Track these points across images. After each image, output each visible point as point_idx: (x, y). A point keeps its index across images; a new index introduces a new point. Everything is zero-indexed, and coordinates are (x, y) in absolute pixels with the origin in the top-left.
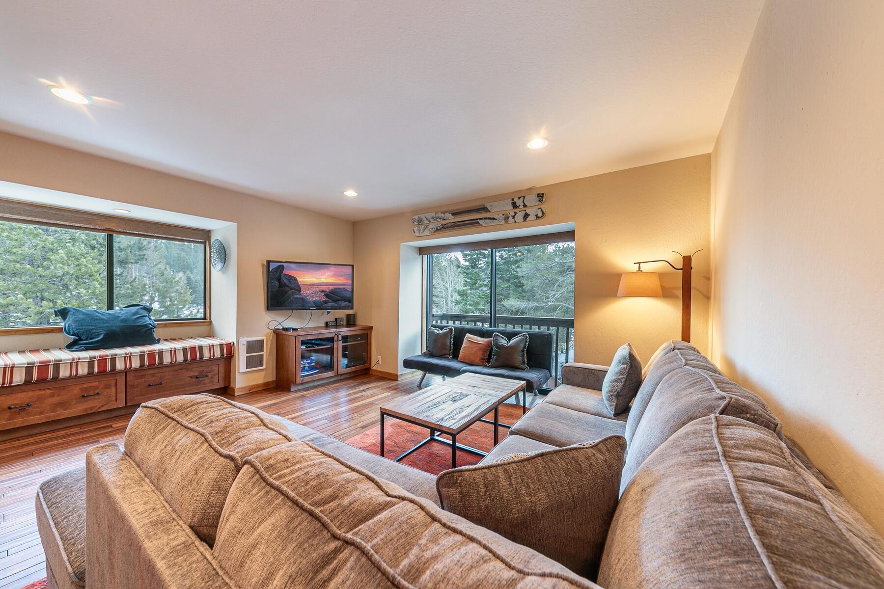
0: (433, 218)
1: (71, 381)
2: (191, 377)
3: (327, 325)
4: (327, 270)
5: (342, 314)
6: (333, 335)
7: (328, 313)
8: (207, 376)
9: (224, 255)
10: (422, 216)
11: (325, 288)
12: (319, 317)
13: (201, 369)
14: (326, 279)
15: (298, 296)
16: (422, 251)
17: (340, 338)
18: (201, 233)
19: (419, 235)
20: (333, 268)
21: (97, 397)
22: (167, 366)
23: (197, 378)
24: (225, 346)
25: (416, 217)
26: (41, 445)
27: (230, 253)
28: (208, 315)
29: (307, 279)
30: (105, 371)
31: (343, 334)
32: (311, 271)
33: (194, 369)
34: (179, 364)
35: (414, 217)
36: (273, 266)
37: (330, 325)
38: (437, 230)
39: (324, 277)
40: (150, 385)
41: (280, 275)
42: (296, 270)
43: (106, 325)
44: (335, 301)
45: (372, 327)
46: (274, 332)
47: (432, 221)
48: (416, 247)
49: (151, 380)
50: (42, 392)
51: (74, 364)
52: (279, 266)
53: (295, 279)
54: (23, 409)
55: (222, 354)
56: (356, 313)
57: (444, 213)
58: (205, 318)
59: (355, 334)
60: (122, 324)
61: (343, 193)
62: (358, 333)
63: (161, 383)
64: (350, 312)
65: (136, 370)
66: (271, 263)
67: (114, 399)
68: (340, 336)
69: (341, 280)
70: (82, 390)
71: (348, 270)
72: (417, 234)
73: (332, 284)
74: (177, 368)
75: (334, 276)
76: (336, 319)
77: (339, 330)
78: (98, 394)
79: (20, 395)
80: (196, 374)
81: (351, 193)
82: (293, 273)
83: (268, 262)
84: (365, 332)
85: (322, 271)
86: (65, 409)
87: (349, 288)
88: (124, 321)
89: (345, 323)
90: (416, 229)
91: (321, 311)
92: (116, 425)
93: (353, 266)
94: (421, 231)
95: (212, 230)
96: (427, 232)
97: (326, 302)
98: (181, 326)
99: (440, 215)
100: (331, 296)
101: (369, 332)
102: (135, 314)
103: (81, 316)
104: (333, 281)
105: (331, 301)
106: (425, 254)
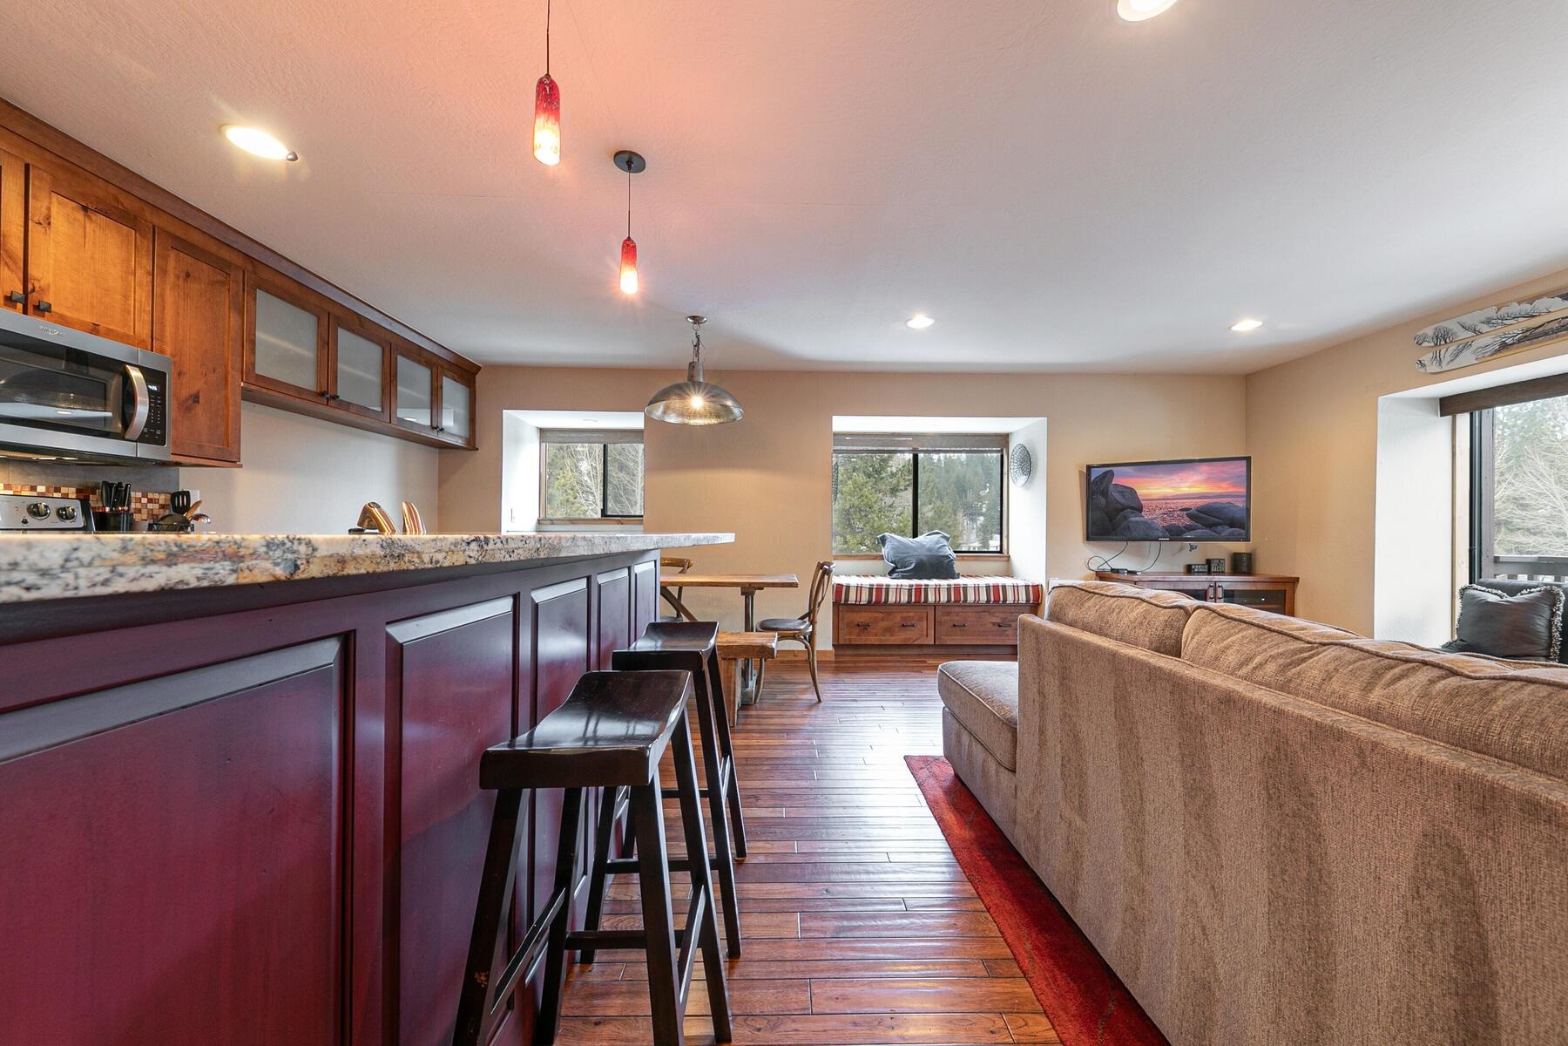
0: (1488, 322)
1: (894, 607)
2: (994, 624)
3: (1189, 570)
4: (1192, 473)
5: (1223, 549)
6: (1206, 586)
7: (1192, 548)
8: (1010, 626)
9: (1027, 464)
10: (1451, 325)
11: (1187, 503)
12: (1174, 555)
13: (1004, 616)
14: (1189, 487)
15: (1137, 519)
16: (1448, 406)
17: (1220, 594)
18: (999, 438)
19: (1438, 370)
20: (1204, 467)
21: (913, 628)
22: (970, 606)
23: (1000, 626)
24: (1031, 588)
25: (1430, 331)
26: (870, 664)
27: (1036, 459)
28: (1005, 547)
29: (1155, 490)
30: (919, 602)
31: (1226, 586)
32: (1161, 476)
33: (996, 614)
34: (982, 605)
35: (1420, 333)
36: (1095, 473)
37: (1196, 570)
38: (1504, 346)
39: (1188, 484)
40: (954, 625)
41: (1107, 487)
42: (1132, 476)
43: (916, 553)
44: (1209, 526)
45: (1298, 578)
46: (1097, 575)
47: (1485, 328)
48: (1433, 399)
49: (957, 619)
50: (876, 615)
51: (899, 589)
52: (1106, 473)
53: (1133, 491)
54: (864, 627)
55: (1028, 600)
56: (1255, 550)
57: (1531, 300)
58: (1001, 552)
59: (1254, 588)
60: (928, 553)
61: (1230, 328)
62: (1260, 587)
63: (964, 626)
64: (1240, 547)
65: (943, 605)
66: (1092, 469)
67: (925, 634)
68: (1220, 590)
69: (1221, 487)
70: (903, 618)
71: (1241, 468)
72: (1434, 368)
73: (1202, 496)
74: (979, 609)
75: (1208, 480)
76: (1209, 562)
77: (1217, 578)
78: (913, 626)
79: (864, 614)
80: (998, 620)
81: (1247, 326)
82: (1128, 483)
83: (1089, 468)
84: (1279, 587)
85: (1183, 475)
86: (891, 636)
87: (1241, 503)
88: (930, 550)
89: (1227, 568)
90: (1427, 358)
91: (1179, 544)
92: (931, 662)
93: (1248, 459)
94: (1448, 358)
95: (1011, 433)
96: (1467, 357)
97: (1189, 529)
98: (977, 560)
99: (1515, 308)
100: (1201, 518)
101: (1288, 587)
102: (937, 543)
103: (896, 543)
104: (1205, 491)
105: (1200, 526)
106: (1463, 411)
